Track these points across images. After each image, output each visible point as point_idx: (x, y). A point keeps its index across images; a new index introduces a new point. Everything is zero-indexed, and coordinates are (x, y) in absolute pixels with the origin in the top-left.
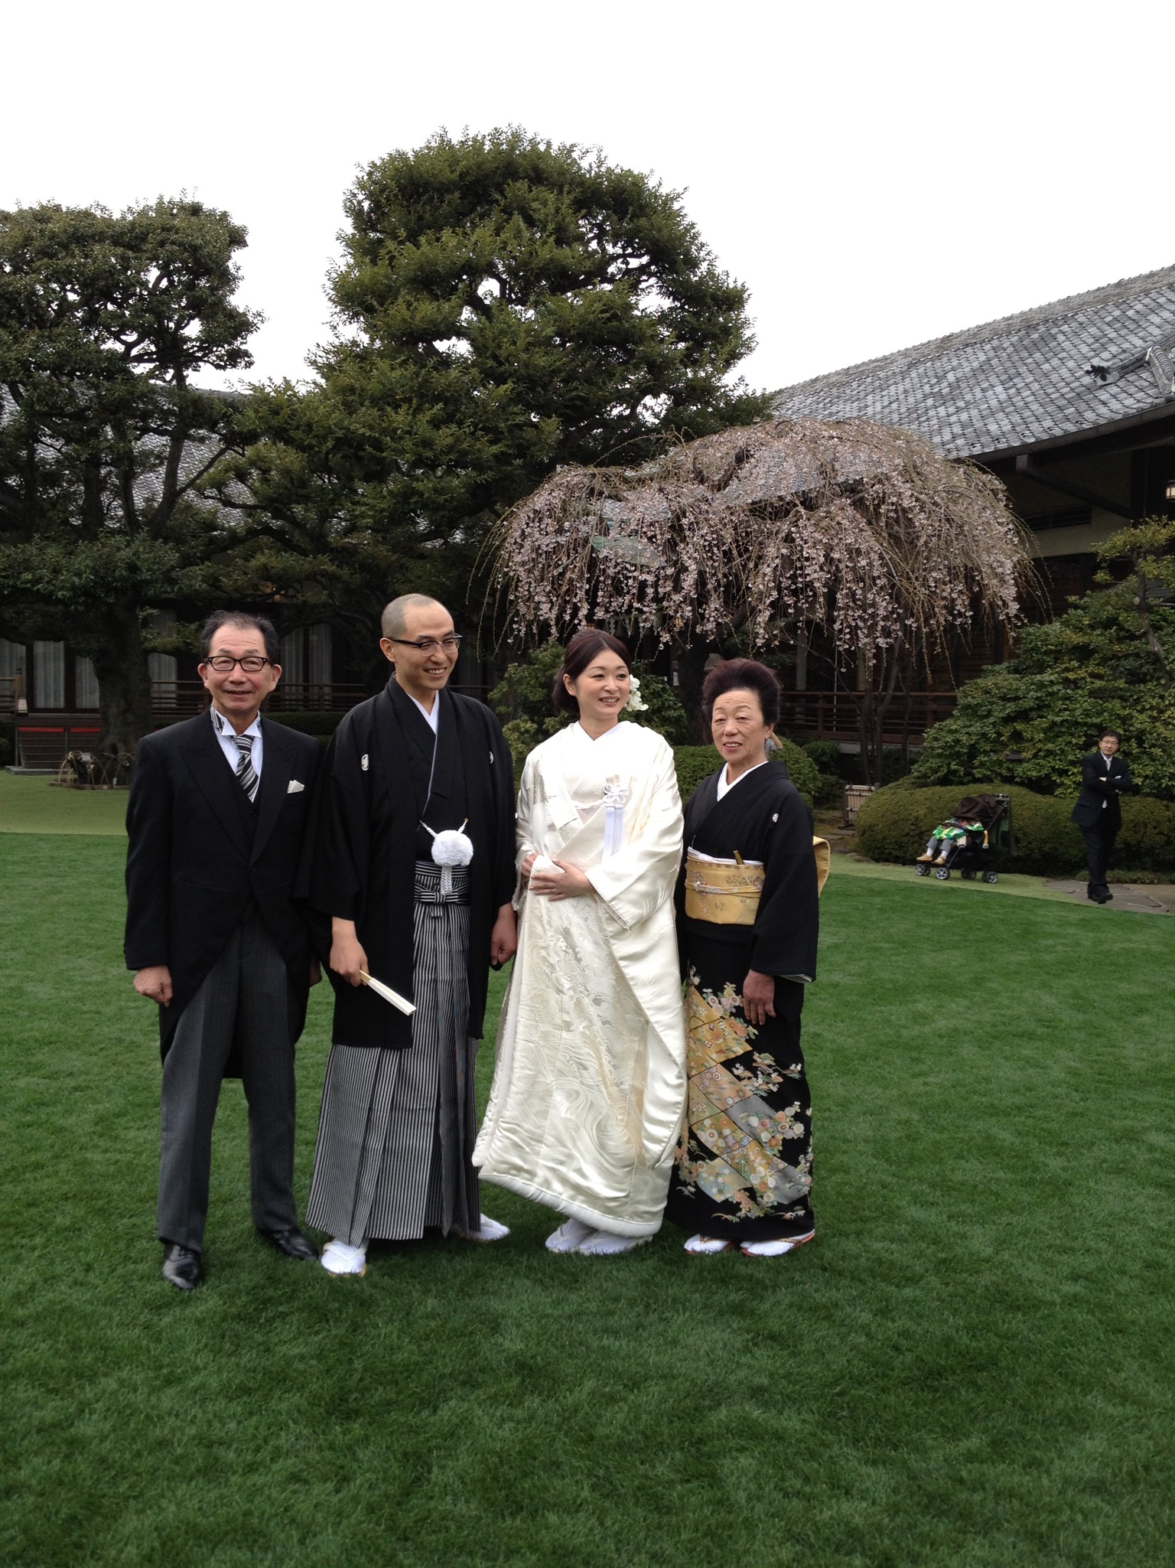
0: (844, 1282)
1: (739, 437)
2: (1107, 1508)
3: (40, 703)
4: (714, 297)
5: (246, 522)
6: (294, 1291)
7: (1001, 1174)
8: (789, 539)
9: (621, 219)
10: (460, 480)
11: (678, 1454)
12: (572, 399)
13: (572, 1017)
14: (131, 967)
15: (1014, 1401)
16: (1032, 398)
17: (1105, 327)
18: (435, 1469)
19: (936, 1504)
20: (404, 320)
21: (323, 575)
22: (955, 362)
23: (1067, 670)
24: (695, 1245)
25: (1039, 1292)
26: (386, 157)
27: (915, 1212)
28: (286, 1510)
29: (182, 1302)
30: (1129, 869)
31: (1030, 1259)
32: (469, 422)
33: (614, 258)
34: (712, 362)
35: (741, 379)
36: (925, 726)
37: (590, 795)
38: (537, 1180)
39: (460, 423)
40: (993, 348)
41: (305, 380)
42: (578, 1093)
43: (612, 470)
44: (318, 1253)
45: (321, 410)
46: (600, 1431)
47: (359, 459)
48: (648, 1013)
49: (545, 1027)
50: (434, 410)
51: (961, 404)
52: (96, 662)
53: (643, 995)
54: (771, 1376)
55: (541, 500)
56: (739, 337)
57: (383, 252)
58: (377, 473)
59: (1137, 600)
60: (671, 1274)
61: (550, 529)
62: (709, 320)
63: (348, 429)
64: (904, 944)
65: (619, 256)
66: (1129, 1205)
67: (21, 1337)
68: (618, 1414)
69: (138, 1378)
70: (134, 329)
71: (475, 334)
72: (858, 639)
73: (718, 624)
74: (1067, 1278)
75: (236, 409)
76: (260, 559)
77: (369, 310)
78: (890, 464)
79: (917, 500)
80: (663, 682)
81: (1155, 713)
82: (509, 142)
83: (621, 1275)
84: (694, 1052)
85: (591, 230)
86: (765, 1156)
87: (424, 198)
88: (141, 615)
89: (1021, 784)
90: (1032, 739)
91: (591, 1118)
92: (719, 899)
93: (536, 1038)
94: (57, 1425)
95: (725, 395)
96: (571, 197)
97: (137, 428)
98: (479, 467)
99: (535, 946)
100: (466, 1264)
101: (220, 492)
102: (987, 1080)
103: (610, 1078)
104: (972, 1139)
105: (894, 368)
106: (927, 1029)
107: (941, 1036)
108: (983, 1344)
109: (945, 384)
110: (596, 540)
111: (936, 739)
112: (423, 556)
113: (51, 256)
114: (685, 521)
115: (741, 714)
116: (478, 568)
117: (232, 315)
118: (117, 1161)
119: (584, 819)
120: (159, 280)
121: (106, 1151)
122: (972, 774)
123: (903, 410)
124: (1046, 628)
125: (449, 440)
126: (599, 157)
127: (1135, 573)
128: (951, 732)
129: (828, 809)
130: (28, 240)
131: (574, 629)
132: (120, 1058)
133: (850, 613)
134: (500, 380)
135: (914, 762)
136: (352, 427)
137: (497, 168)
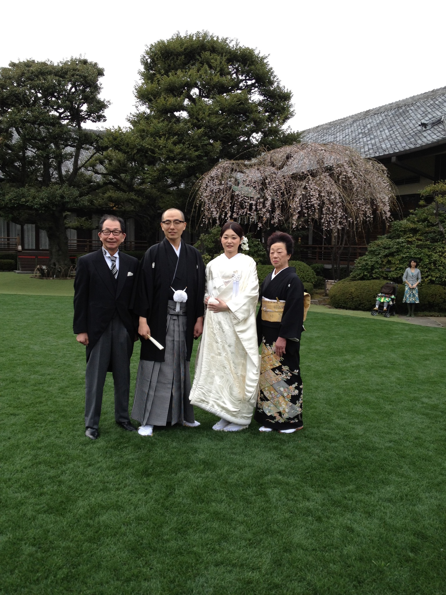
0: (312, 441)
1: (287, 149)
2: (391, 506)
3: (26, 247)
4: (279, 96)
5: (103, 180)
6: (129, 440)
7: (369, 410)
8: (305, 188)
9: (245, 66)
10: (183, 166)
11: (254, 488)
12: (226, 134)
13: (221, 351)
14: (75, 333)
15: (365, 476)
16: (398, 135)
17: (427, 108)
18: (176, 490)
19: (336, 503)
20: (163, 105)
21: (132, 200)
22: (370, 121)
23: (408, 237)
24: (262, 429)
25: (377, 445)
26: (156, 42)
27: (338, 421)
28: (129, 500)
29: (92, 443)
30: (430, 311)
31: (376, 436)
32: (187, 143)
33: (242, 81)
34: (278, 120)
35: (289, 127)
36: (356, 258)
37: (228, 277)
38: (209, 405)
39: (184, 143)
40: (385, 115)
41: (126, 126)
42: (223, 376)
43: (240, 161)
44: (137, 429)
45: (132, 138)
46: (229, 481)
47: (146, 157)
48: (247, 350)
49: (212, 355)
50: (174, 139)
51: (372, 137)
52: (48, 232)
53: (245, 344)
54: (286, 467)
55: (213, 172)
56: (288, 111)
57: (155, 78)
58: (152, 162)
59: (435, 211)
60: (254, 437)
61: (217, 183)
62: (277, 105)
63: (142, 146)
64: (343, 337)
65: (244, 80)
66: (412, 420)
67: (41, 452)
68: (236, 476)
69: (80, 464)
70: (62, 107)
71: (189, 110)
72: (330, 226)
73: (279, 220)
74: (388, 442)
75: (100, 137)
76: (108, 194)
77: (150, 101)
78: (343, 160)
79: (354, 174)
80: (258, 241)
81: (441, 254)
82: (203, 37)
83: (237, 437)
84: (263, 365)
85: (233, 70)
86: (285, 401)
87: (171, 58)
88: (64, 214)
89: (391, 280)
90: (395, 263)
91: (227, 385)
92: (271, 314)
93: (209, 358)
94: (55, 477)
95: (283, 133)
96: (226, 58)
97: (63, 144)
98: (191, 160)
99: (209, 328)
100: (187, 433)
101: (93, 168)
102: (368, 381)
103: (234, 371)
104: (360, 399)
105: (348, 122)
106: (348, 365)
107: (353, 367)
108: (357, 460)
109: (366, 129)
110: (234, 187)
111: (359, 263)
112: (169, 193)
113: (32, 80)
114: (267, 181)
115: (279, 251)
116: (190, 198)
117: (99, 102)
118: (67, 401)
119: (226, 285)
120: (71, 88)
121: (63, 398)
122: (372, 276)
123: (350, 139)
124: (401, 222)
125: (180, 150)
126: (237, 42)
127: (434, 201)
128: (364, 260)
129: (319, 289)
130: (23, 74)
131: (226, 221)
132: (65, 370)
133: (328, 216)
134: (199, 127)
135: (351, 272)
136: (144, 145)
137: (198, 47)
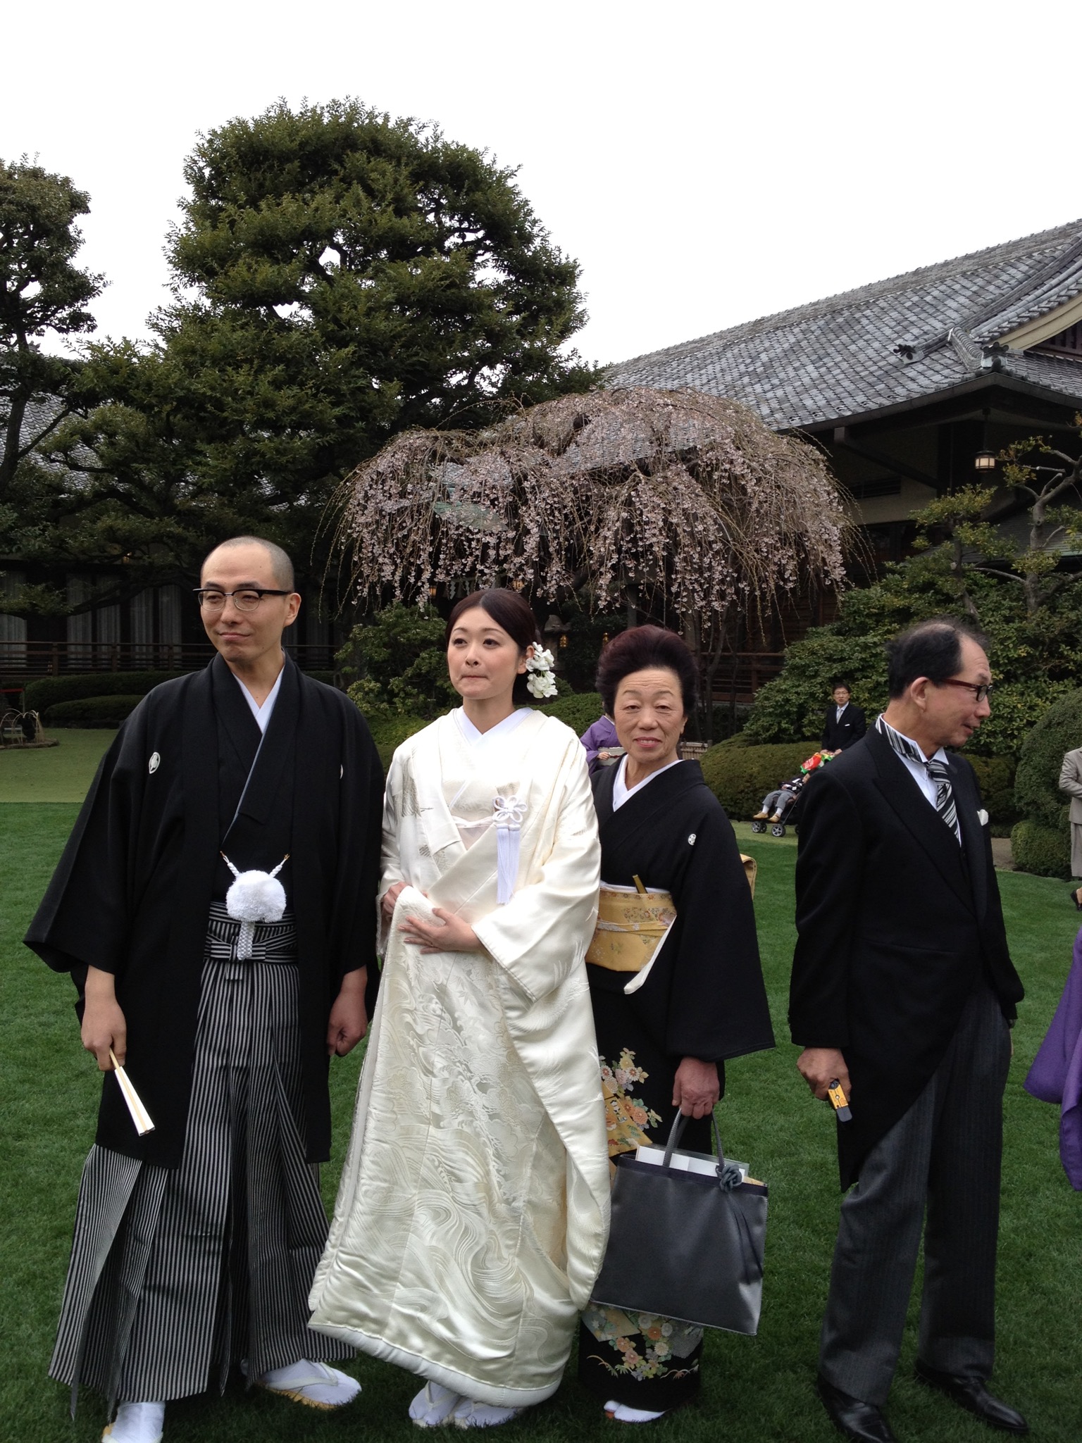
1: (578, 403)
4: (547, 272)
5: (93, 485)
8: (628, 503)
9: (456, 194)
10: (302, 442)
12: (413, 365)
13: (445, 1108)
16: (842, 376)
17: (905, 311)
20: (244, 281)
21: (169, 537)
22: (767, 344)
23: (889, 632)
26: (226, 125)
32: (310, 383)
33: (451, 231)
34: (547, 333)
35: (574, 352)
37: (476, 810)
38: (387, 1332)
39: (302, 385)
40: (802, 331)
41: (147, 342)
43: (454, 433)
47: (201, 418)
49: (406, 1121)
50: (276, 371)
51: (776, 381)
55: (383, 462)
56: (571, 311)
57: (223, 217)
59: (954, 565)
61: (393, 491)
62: (543, 294)
63: (189, 390)
65: (456, 230)
71: (316, 298)
72: (694, 602)
73: (560, 586)
75: (74, 368)
76: (106, 521)
77: (210, 273)
78: (723, 433)
79: (749, 467)
82: (347, 115)
85: (428, 204)
87: (265, 166)
91: (465, 1246)
93: (393, 1135)
95: (557, 367)
96: (409, 169)
98: (322, 429)
101: (66, 455)
105: (710, 349)
109: (759, 364)
110: (438, 505)
111: (767, 699)
112: (269, 519)
114: (526, 484)
116: (321, 530)
117: (72, 275)
119: (467, 842)
122: (803, 734)
123: (721, 387)
124: (868, 592)
125: (291, 402)
126: (435, 132)
127: (952, 539)
128: (780, 691)
133: (687, 576)
134: (342, 344)
135: (744, 720)
136: (193, 388)
137: (336, 139)
